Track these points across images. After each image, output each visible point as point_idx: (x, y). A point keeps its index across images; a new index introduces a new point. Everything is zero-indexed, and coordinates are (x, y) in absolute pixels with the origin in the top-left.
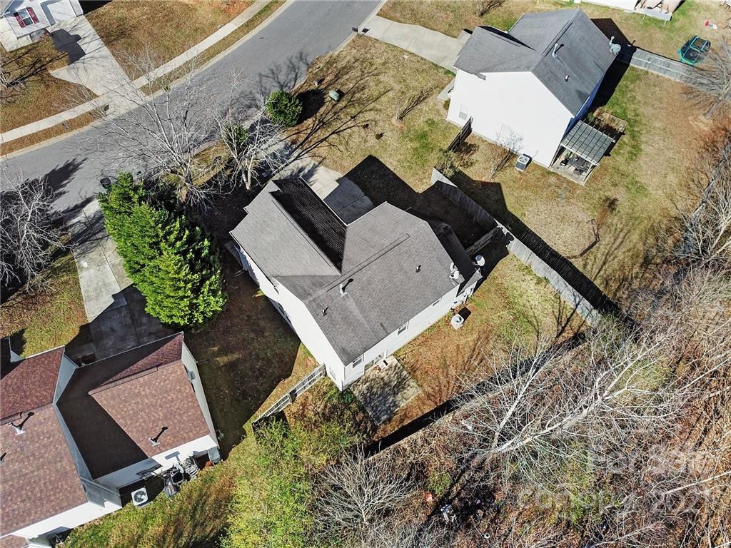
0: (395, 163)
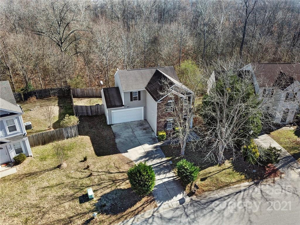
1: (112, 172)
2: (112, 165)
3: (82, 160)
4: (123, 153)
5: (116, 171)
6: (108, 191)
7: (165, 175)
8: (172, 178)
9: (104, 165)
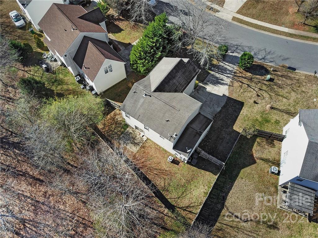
0: (245, 114)
2: (242, 91)
3: (256, 104)
4: (227, 96)
9: (246, 93)
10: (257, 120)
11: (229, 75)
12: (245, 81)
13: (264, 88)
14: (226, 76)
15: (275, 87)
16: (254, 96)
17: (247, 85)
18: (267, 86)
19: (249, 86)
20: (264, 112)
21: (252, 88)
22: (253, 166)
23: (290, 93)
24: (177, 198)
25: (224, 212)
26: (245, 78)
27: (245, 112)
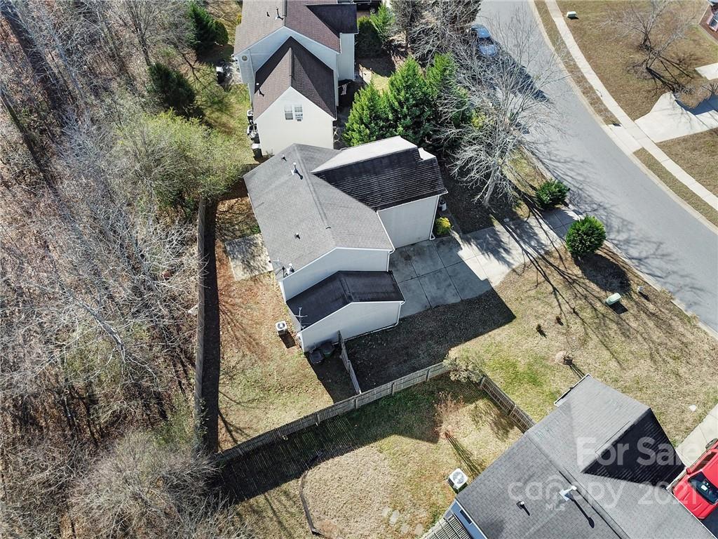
1: (551, 289)
2: (533, 293)
3: (538, 334)
4: (493, 285)
5: (547, 284)
6: (593, 286)
7: (535, 228)
8: (541, 221)
9: (539, 302)
10: (514, 366)
11: (530, 250)
12: (556, 279)
13: (587, 314)
14: (523, 249)
15: (614, 326)
16: (549, 316)
17: (554, 289)
18: (597, 315)
19: (555, 294)
20: (543, 358)
21: (558, 301)
22: (424, 446)
23: (638, 358)
24: (235, 401)
25: (292, 486)
26: (562, 273)
27: (503, 335)
